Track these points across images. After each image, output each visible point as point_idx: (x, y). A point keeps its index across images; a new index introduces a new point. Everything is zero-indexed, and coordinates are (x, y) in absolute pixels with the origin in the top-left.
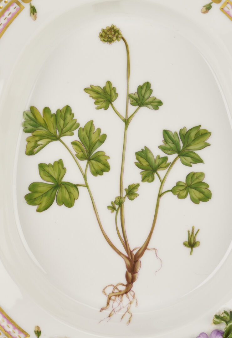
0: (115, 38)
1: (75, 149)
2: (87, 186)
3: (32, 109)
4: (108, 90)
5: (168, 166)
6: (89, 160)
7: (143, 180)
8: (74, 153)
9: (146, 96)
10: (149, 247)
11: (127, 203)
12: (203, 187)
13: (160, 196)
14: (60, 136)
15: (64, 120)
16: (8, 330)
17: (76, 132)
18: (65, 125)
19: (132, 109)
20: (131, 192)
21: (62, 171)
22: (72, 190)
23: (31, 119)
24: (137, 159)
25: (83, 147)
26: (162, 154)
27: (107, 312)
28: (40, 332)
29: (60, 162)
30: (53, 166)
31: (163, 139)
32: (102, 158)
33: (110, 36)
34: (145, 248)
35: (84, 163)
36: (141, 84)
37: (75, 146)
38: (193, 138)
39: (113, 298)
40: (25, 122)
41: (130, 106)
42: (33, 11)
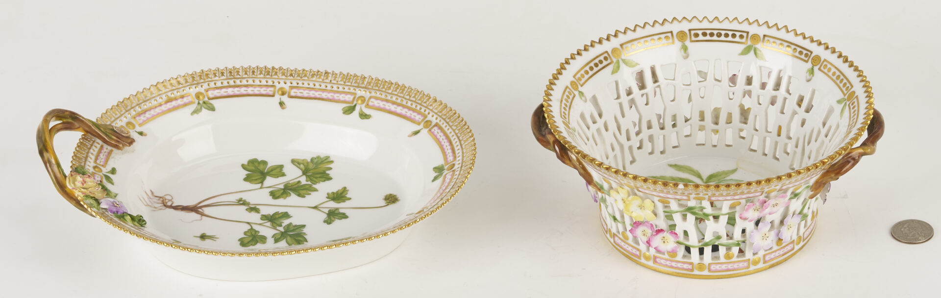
0: (388, 201)
1: (294, 182)
2: (261, 188)
3: (332, 162)
4: (344, 198)
5: (274, 227)
6: (284, 189)
7: (263, 215)
8: (290, 182)
9: (336, 217)
10: (203, 217)
11: (244, 208)
12: (253, 243)
13: (248, 223)
14: (306, 176)
15: (320, 177)
16: (147, 113)
17: (309, 183)
18: (316, 178)
19: (327, 211)
20: (254, 209)
21: (276, 176)
22: (260, 181)
23: (322, 161)
24: (282, 213)
25: (296, 186)
26: (284, 225)
27: (150, 194)
28: (142, 135)
29: (284, 175)
30: (280, 172)
31: (298, 224)
32: (285, 195)
33: (390, 199)
34: (203, 214)
35: (282, 187)
36: (346, 214)
37: (296, 182)
38: (297, 238)
39: (161, 199)
40: (321, 158)
41: (328, 210)
42: (416, 133)
